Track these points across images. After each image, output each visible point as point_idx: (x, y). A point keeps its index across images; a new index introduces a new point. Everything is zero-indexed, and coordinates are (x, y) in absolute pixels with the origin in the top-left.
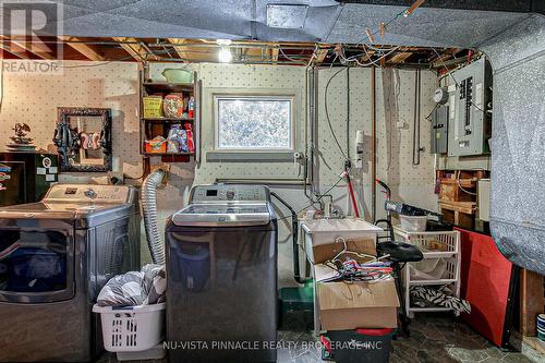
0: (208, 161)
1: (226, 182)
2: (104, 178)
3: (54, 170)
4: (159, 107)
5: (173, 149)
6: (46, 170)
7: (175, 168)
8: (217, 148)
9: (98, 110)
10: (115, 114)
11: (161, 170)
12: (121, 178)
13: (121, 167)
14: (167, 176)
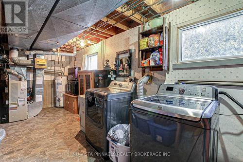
0: (174, 69)
1: (184, 82)
2: (128, 79)
3: (115, 76)
4: (145, 43)
5: (152, 64)
6: (111, 76)
7: (156, 74)
8: (180, 61)
9: (127, 50)
10: (133, 51)
11: (148, 75)
12: (133, 79)
13: (134, 74)
14: (151, 79)
